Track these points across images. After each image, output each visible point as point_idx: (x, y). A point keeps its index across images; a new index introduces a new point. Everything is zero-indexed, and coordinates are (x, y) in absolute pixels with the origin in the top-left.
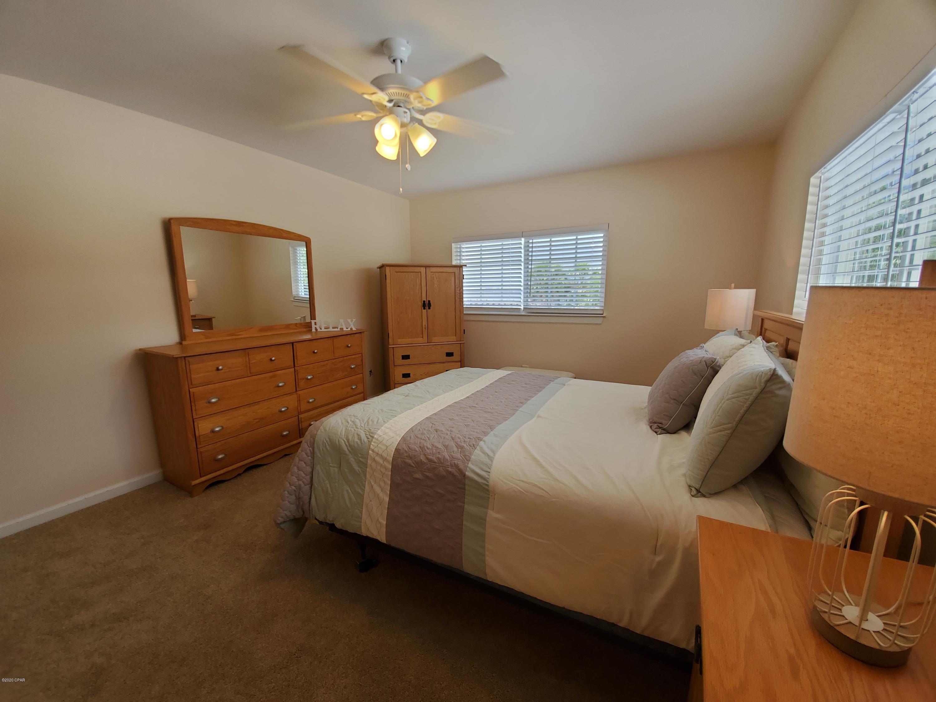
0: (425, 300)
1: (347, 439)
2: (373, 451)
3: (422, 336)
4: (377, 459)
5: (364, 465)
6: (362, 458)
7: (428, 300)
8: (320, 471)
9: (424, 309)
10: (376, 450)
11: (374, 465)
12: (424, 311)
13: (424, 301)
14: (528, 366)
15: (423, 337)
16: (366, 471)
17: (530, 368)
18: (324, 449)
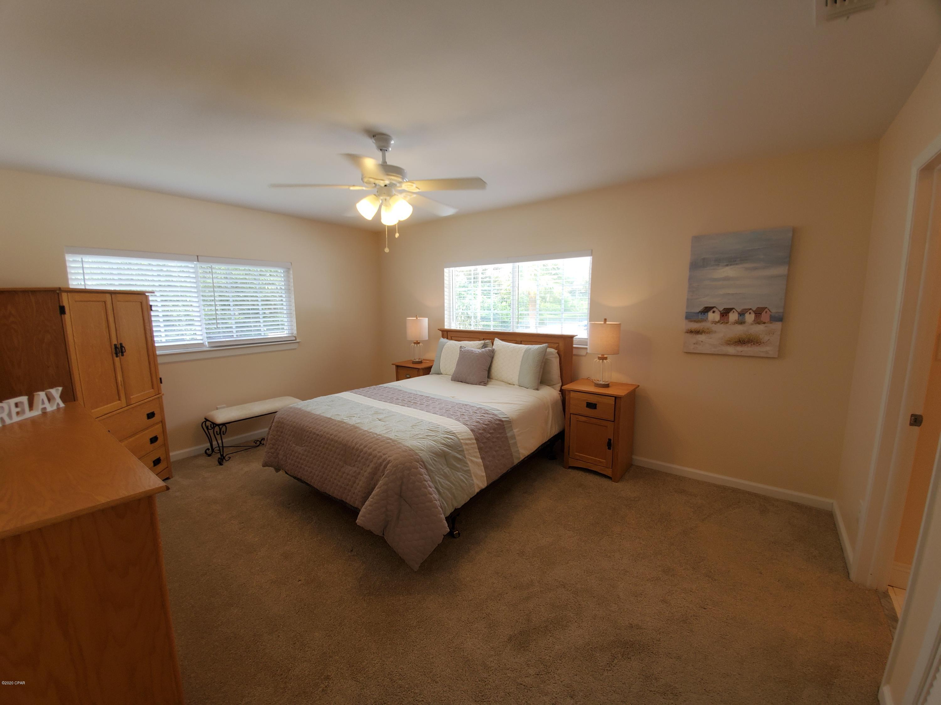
0: (116, 343)
1: (443, 445)
2: (462, 439)
3: (117, 398)
4: (468, 442)
5: (461, 452)
6: (460, 448)
7: (119, 343)
8: (439, 479)
9: (117, 356)
10: (463, 438)
11: (467, 447)
12: (117, 359)
13: (115, 345)
14: (225, 405)
15: (119, 400)
16: (464, 454)
17: (228, 407)
18: (434, 462)
